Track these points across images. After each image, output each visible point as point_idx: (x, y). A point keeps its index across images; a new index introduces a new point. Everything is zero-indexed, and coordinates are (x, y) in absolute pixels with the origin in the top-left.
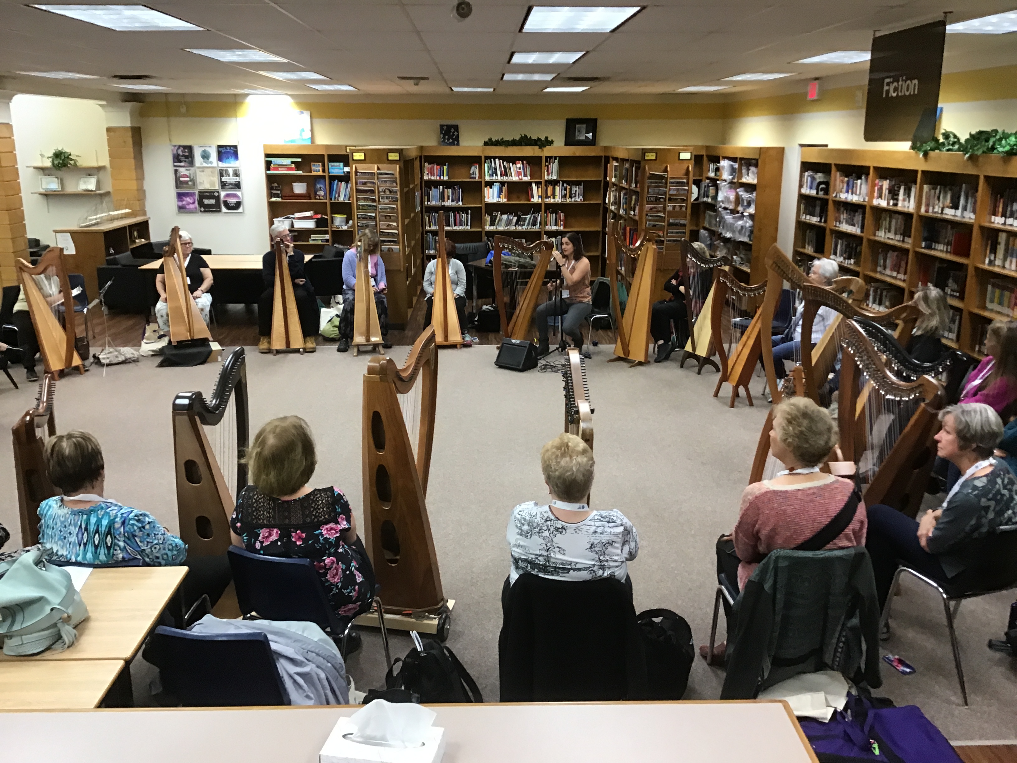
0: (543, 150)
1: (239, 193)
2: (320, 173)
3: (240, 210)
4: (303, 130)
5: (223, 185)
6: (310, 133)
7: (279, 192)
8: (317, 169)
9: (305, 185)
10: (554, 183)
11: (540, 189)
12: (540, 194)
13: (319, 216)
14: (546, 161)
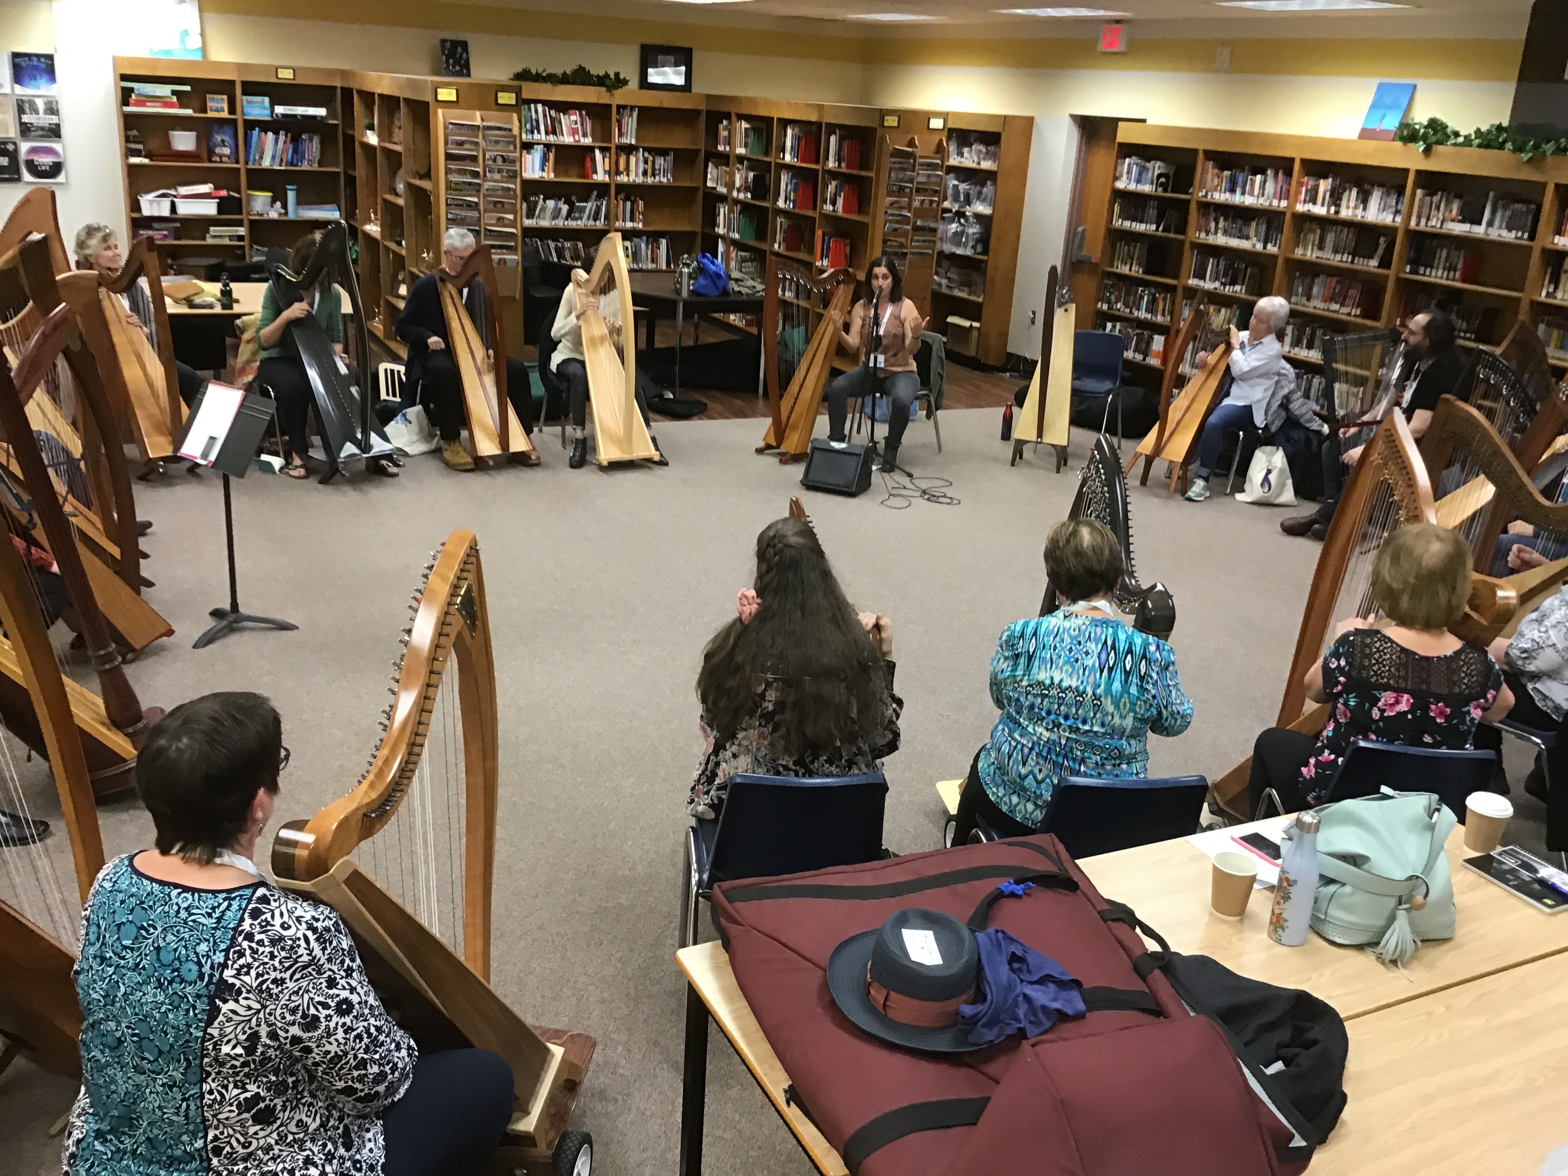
0: (612, 95)
1: (57, 146)
2: (225, 115)
3: (61, 178)
4: (186, 33)
5: (26, 130)
6: (200, 39)
7: (141, 147)
8: (218, 108)
9: (192, 135)
10: (629, 150)
11: (607, 160)
12: (607, 168)
13: (224, 193)
14: (618, 113)
